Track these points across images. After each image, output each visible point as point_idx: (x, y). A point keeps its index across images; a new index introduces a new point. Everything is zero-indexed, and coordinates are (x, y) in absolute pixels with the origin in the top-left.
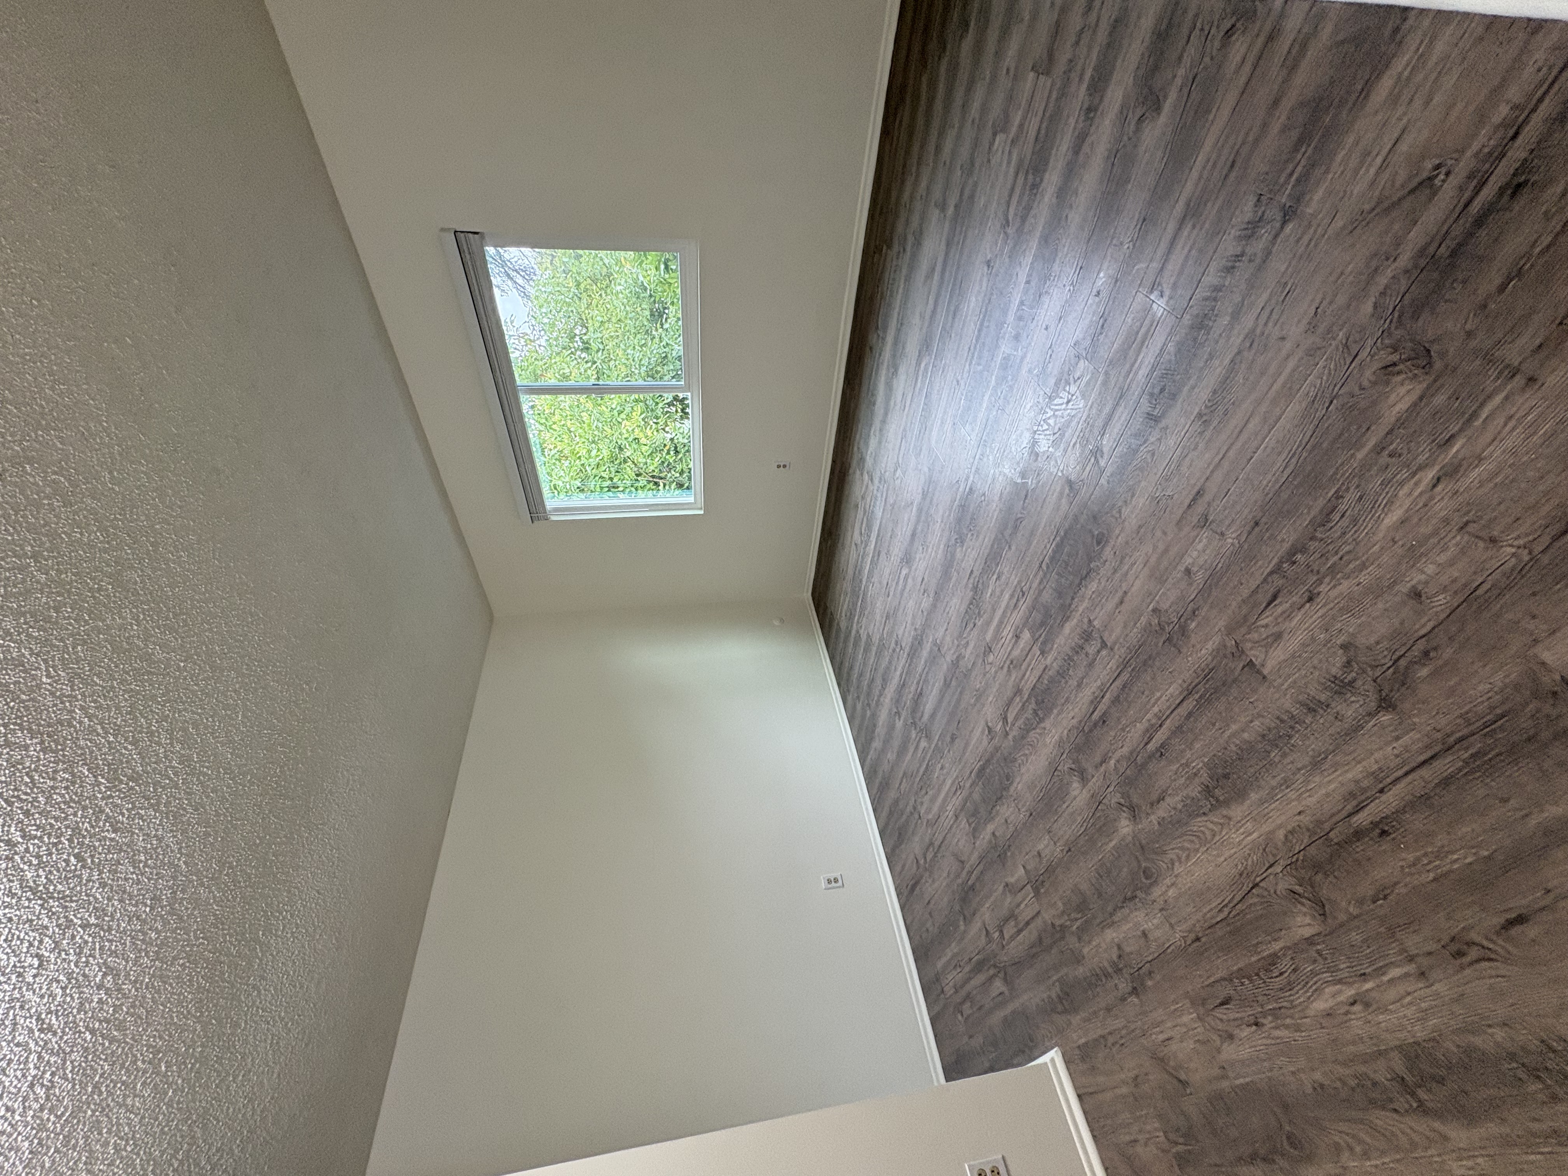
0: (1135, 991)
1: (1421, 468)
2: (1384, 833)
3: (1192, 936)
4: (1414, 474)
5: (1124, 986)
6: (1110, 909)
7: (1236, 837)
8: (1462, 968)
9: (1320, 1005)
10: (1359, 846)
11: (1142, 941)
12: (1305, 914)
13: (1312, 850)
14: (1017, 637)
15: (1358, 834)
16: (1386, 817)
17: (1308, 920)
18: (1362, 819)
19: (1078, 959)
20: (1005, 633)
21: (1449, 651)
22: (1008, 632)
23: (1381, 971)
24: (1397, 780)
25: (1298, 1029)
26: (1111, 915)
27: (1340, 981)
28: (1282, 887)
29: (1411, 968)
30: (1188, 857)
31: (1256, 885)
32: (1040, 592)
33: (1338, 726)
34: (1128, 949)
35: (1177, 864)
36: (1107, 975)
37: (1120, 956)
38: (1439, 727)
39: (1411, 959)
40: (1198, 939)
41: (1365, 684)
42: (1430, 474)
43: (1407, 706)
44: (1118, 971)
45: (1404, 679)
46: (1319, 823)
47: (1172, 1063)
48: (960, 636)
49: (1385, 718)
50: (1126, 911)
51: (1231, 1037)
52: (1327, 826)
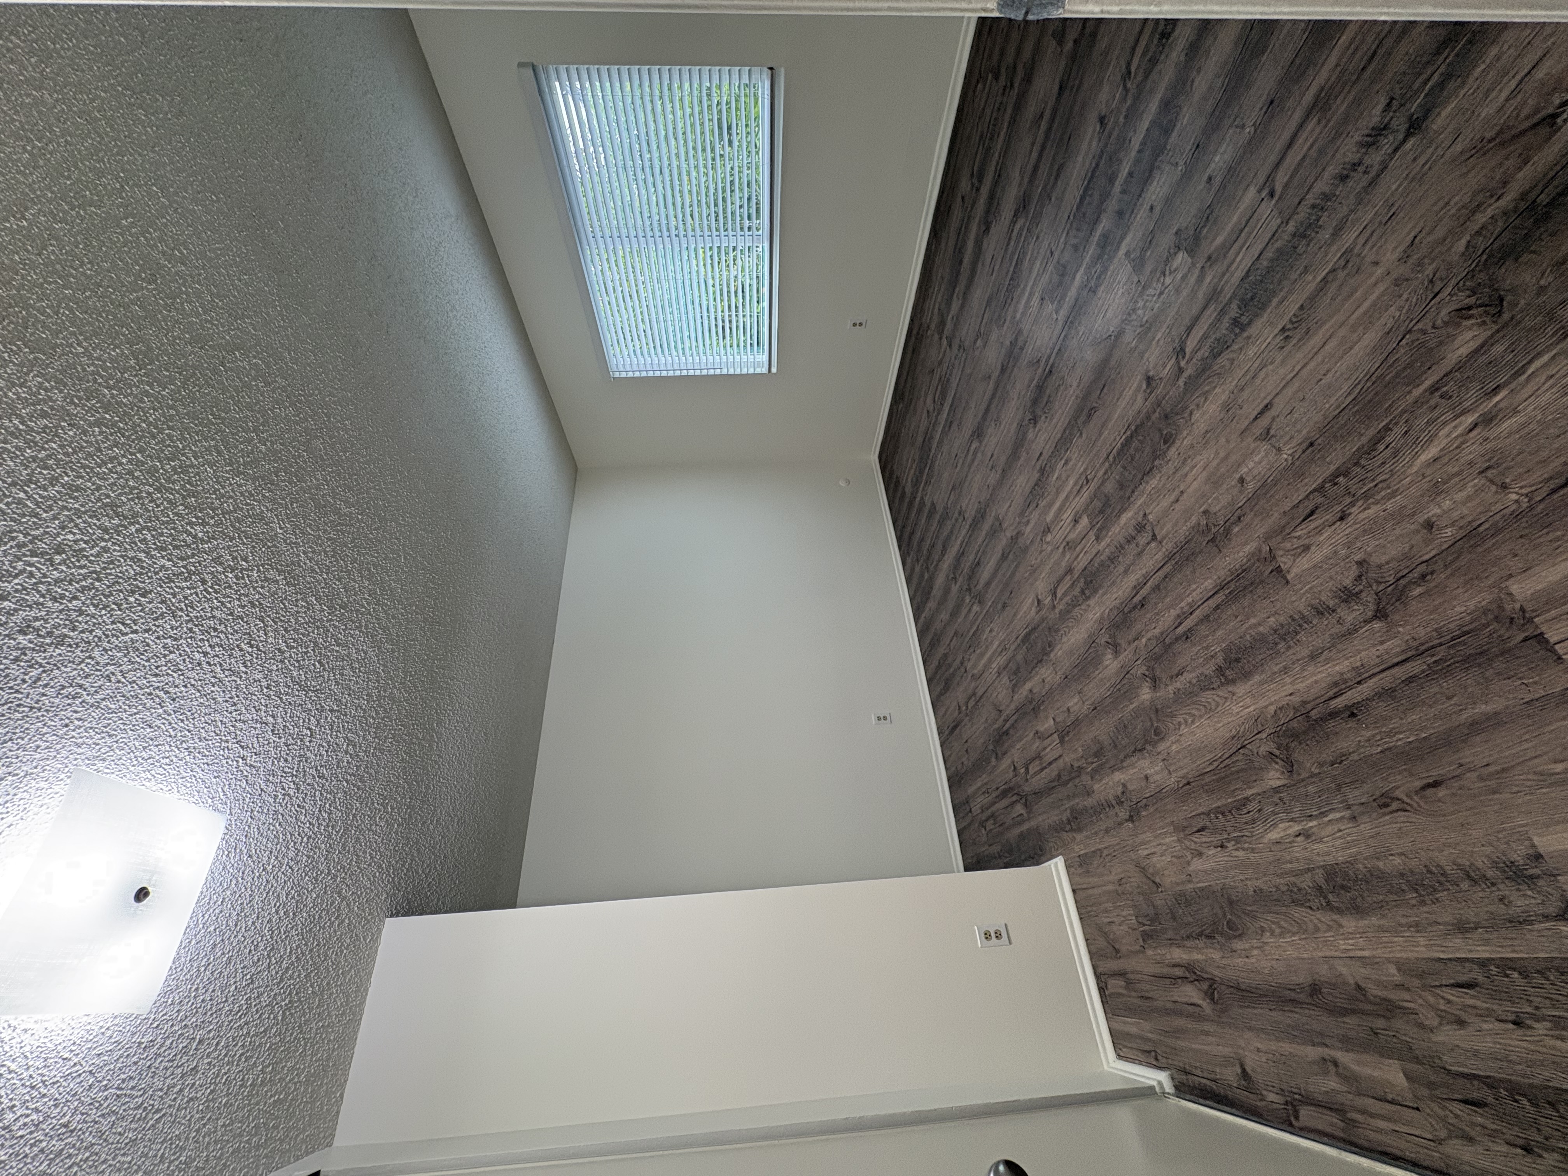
0: (1131, 819)
1: (1462, 413)
2: (1353, 715)
3: (1184, 781)
4: (1457, 417)
5: (1123, 814)
6: (1121, 757)
7: (1235, 709)
8: (1384, 814)
9: (1274, 835)
10: (1331, 723)
11: (1143, 783)
12: (1277, 770)
13: (1294, 724)
14: (1076, 521)
15: (1334, 714)
16: (1358, 703)
17: (1278, 775)
18: (1339, 703)
19: (1089, 793)
20: (1065, 516)
21: (1443, 576)
22: (1068, 516)
23: (1323, 814)
24: (1374, 675)
25: (1253, 850)
26: (1122, 761)
27: (1292, 820)
28: (1263, 750)
29: (1347, 813)
30: (1193, 722)
31: (1243, 747)
32: (1103, 482)
33: (1337, 629)
34: (1130, 788)
35: (1183, 726)
36: (1111, 806)
37: (1123, 793)
38: (1417, 637)
39: (1349, 807)
40: (1189, 783)
41: (1369, 598)
42: (1470, 419)
43: (1397, 617)
44: (1120, 803)
45: (1400, 595)
46: (1304, 703)
47: (1151, 870)
48: (1022, 514)
49: (1377, 625)
50: (1134, 759)
51: (1200, 854)
52: (1309, 707)
